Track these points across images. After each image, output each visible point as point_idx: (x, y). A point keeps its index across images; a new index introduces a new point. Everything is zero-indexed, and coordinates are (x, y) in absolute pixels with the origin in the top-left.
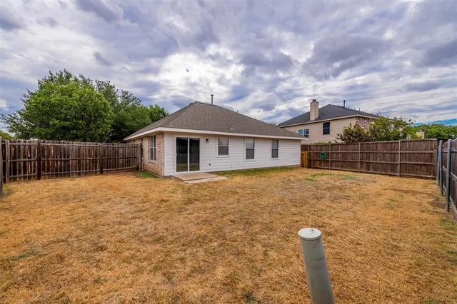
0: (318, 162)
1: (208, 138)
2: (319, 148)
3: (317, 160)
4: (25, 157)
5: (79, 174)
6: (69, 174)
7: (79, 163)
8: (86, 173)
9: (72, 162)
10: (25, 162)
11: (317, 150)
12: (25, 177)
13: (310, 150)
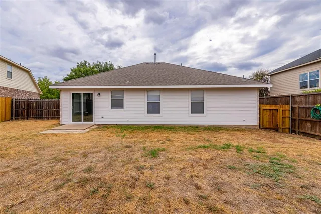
0: (309, 125)
1: (100, 92)
2: (311, 99)
3: (307, 121)
4: (22, 107)
5: (48, 118)
6: (42, 118)
7: (48, 112)
8: (52, 118)
9: (45, 111)
10: (22, 110)
11: (307, 103)
12: (22, 118)
13: (295, 102)
